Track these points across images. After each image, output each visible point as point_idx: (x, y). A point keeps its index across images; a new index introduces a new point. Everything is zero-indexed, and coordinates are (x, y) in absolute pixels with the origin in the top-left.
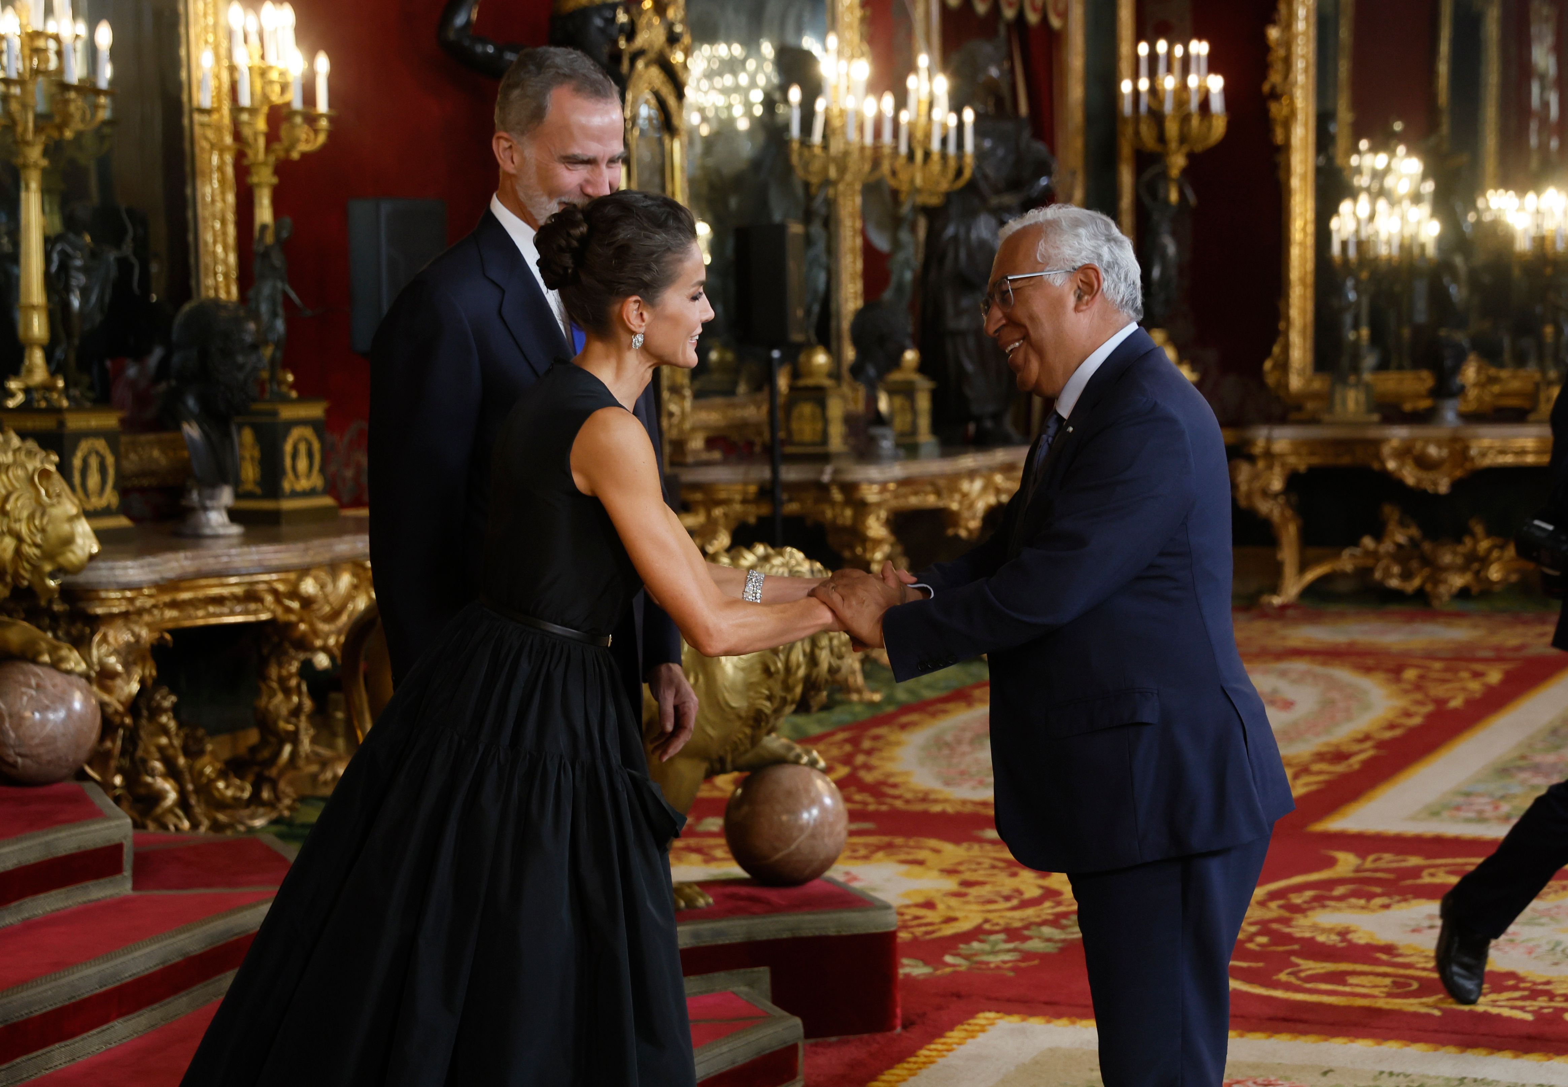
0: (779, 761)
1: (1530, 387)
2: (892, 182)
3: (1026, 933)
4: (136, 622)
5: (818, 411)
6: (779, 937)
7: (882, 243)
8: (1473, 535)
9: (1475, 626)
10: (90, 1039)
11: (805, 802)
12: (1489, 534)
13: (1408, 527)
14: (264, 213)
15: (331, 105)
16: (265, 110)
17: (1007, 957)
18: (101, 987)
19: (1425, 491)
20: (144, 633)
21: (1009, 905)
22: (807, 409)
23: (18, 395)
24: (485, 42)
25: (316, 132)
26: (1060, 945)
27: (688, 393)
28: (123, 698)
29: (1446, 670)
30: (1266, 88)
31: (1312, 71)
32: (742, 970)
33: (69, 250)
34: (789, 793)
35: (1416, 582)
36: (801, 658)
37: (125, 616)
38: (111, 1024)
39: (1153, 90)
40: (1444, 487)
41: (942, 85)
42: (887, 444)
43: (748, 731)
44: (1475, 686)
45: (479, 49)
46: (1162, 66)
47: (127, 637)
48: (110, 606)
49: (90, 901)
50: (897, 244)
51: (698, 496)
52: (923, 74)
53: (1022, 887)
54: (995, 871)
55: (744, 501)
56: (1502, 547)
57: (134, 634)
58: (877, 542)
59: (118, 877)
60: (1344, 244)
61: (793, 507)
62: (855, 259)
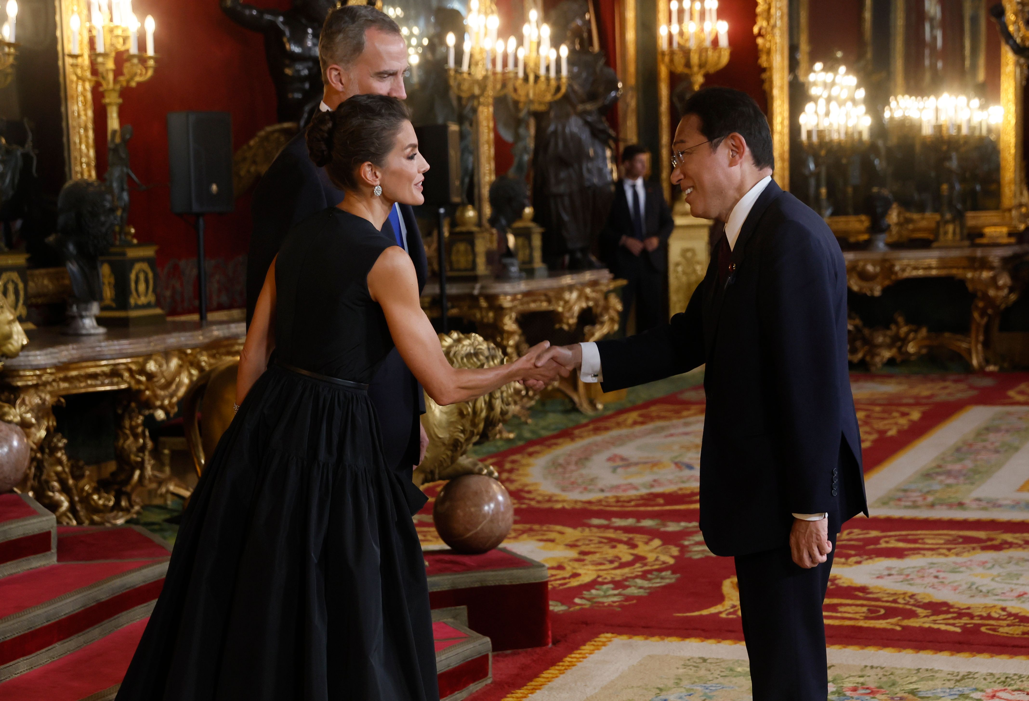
0: (469, 472)
1: (933, 225)
2: (515, 97)
3: (627, 583)
4: (42, 391)
5: (469, 248)
6: (472, 586)
7: (508, 136)
8: (897, 323)
9: (900, 383)
10: (41, 655)
11: (486, 499)
12: (907, 322)
13: (854, 319)
14: (114, 123)
15: (156, 51)
16: (113, 54)
17: (615, 599)
18: (47, 622)
19: (865, 295)
20: (48, 397)
21: (613, 566)
22: (462, 247)
24: (251, 8)
25: (146, 68)
26: (648, 591)
28: (36, 441)
29: (884, 412)
30: (756, 30)
31: (786, 19)
32: (449, 608)
34: (476, 493)
35: (860, 355)
36: (483, 405)
37: (36, 386)
38: (54, 645)
39: (681, 33)
40: (877, 292)
41: (546, 31)
42: (514, 269)
43: (449, 453)
44: (903, 422)
45: (247, 12)
46: (687, 16)
47: (37, 400)
48: (26, 381)
49: (31, 569)
50: (518, 137)
52: (534, 24)
53: (620, 555)
54: (601, 545)
56: (916, 331)
57: (41, 399)
58: (511, 334)
59: (48, 553)
60: (809, 133)
61: (454, 311)
62: (489, 147)
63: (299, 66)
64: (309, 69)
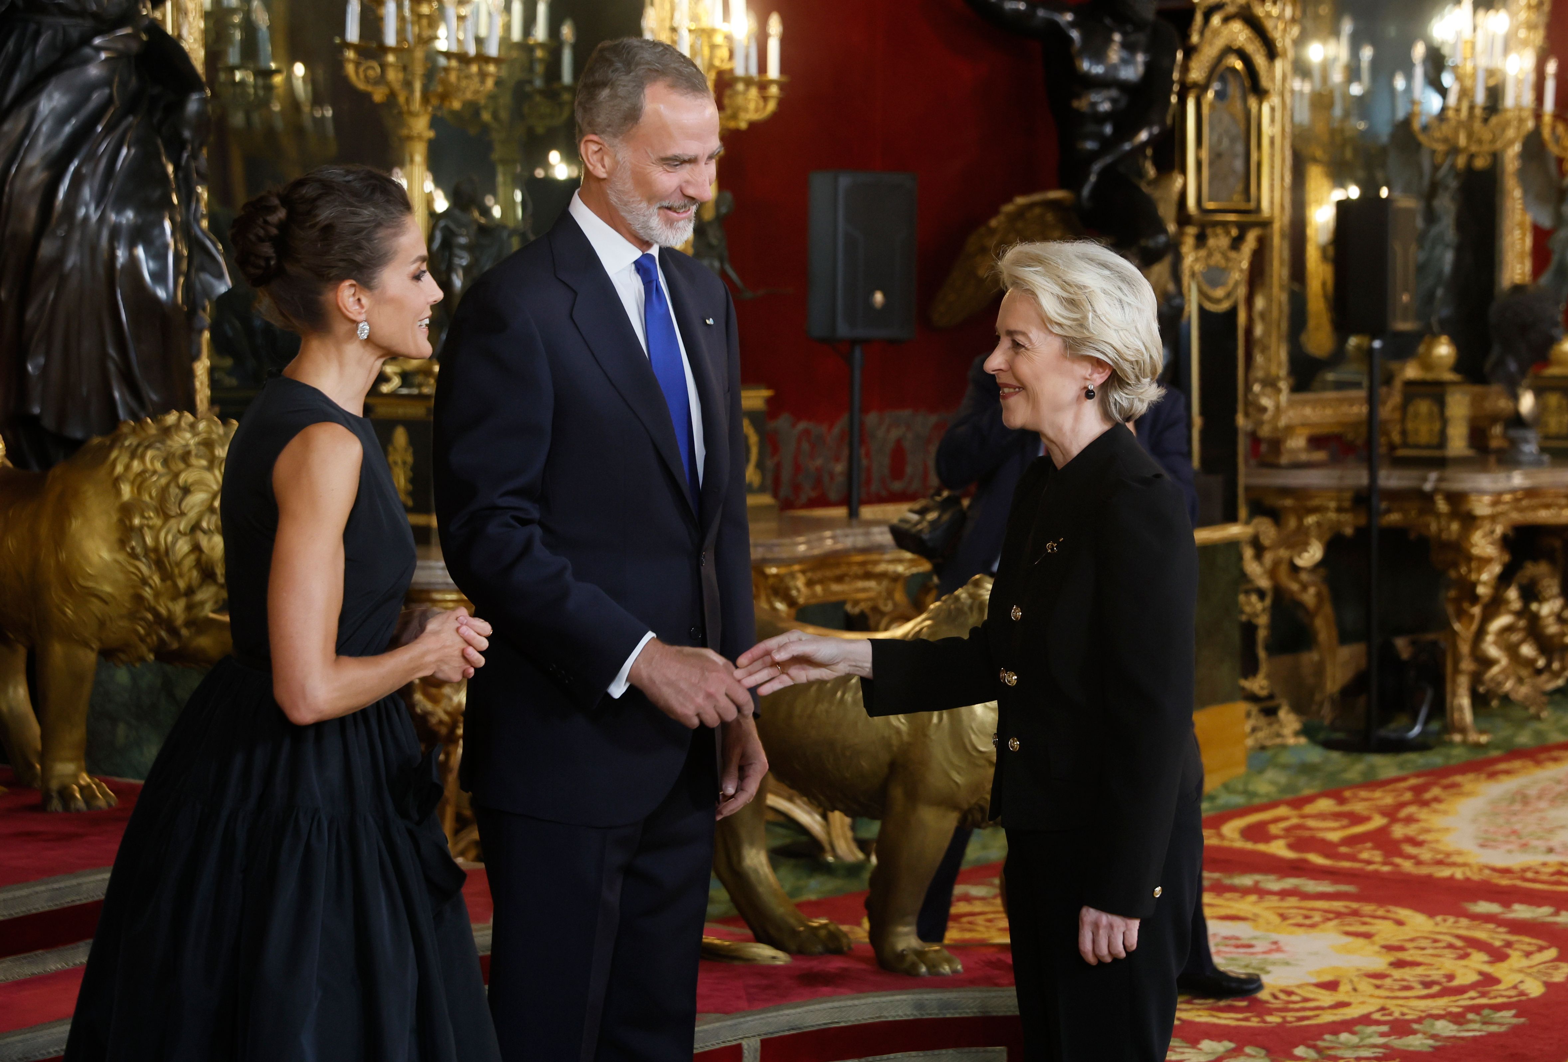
3: (1415, 1026)
5: (1436, 409)
7: (1548, 222)
15: (782, 70)
17: (1368, 1053)
21: (1426, 992)
22: (1424, 407)
23: (393, 380)
25: (765, 99)
26: (1441, 1043)
27: (1283, 385)
28: (449, 709)
32: (974, 1049)
33: (452, 226)
42: (1530, 448)
45: (1009, 5)
50: (1558, 221)
51: (1288, 502)
53: (1460, 972)
54: (1446, 951)
55: (1340, 510)
58: (1485, 561)
61: (1394, 518)
62: (1524, 235)
63: (1094, 97)
64: (1114, 101)
